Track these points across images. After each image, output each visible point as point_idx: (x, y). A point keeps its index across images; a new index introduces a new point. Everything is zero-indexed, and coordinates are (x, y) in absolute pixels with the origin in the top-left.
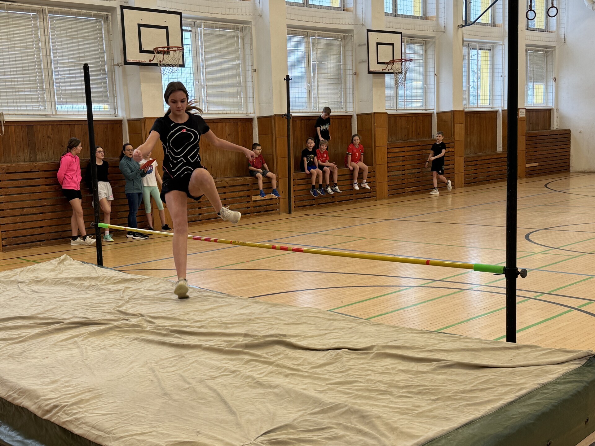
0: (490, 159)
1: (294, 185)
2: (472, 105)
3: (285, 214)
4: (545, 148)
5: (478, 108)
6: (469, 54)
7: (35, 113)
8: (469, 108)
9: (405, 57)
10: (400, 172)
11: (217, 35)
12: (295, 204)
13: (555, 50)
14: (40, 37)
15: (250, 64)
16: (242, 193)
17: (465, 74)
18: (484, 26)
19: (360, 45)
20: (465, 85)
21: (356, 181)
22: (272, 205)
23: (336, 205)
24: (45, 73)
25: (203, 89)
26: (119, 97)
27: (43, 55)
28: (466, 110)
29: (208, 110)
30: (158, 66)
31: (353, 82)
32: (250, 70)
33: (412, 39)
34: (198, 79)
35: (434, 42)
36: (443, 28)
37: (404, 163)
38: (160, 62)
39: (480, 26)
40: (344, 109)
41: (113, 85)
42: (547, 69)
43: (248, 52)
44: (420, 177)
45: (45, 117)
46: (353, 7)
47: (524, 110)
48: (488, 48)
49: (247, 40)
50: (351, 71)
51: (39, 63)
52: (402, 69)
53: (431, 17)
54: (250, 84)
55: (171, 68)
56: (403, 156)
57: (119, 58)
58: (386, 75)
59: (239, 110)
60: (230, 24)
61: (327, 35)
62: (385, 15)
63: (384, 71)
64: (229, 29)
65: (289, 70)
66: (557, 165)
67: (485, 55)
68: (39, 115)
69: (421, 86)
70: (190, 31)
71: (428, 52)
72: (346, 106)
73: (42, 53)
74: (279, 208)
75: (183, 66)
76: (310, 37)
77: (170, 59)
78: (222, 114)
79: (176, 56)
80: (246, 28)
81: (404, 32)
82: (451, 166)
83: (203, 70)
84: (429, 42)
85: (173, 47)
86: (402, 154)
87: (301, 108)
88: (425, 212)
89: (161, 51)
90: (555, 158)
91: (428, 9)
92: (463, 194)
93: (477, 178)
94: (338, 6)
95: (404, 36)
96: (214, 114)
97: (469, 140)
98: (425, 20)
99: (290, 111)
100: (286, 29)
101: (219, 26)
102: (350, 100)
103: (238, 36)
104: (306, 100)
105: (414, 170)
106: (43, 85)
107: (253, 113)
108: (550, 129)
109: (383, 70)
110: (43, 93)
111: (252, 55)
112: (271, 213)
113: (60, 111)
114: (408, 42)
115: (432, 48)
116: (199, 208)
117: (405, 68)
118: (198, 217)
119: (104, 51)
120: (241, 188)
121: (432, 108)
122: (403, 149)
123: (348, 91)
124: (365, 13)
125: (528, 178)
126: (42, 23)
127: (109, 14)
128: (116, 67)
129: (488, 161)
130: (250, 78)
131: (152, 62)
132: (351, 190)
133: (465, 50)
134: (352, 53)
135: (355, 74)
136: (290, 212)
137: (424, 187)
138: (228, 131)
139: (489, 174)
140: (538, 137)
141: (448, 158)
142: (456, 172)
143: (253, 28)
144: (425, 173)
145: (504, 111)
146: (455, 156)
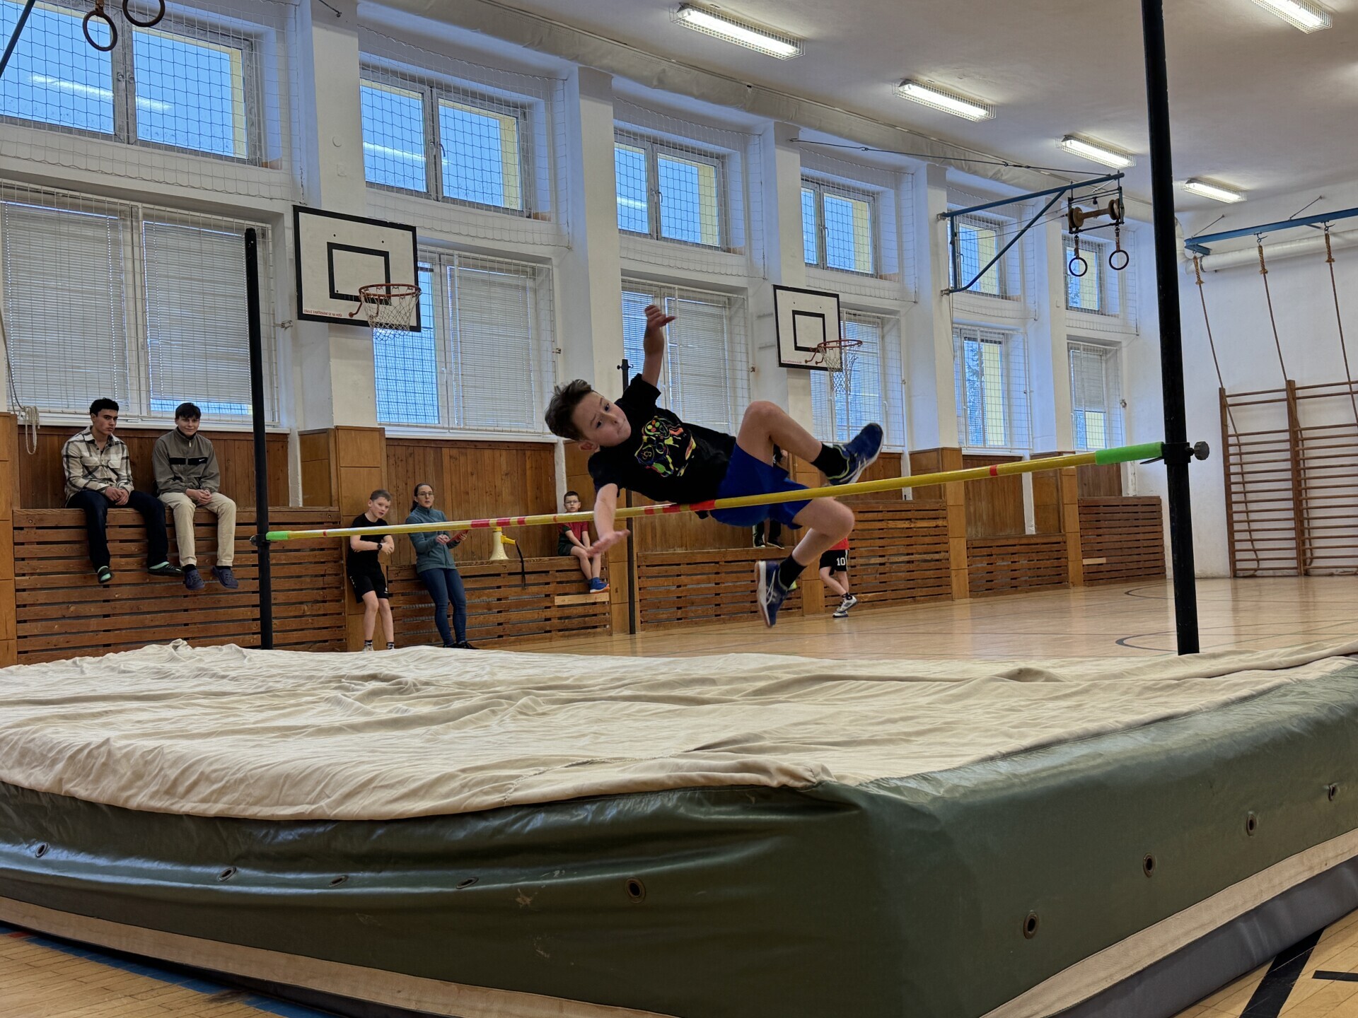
0: (1015, 545)
1: (639, 578)
2: (974, 442)
3: (622, 636)
4: (1116, 529)
5: (985, 448)
6: (962, 348)
8: (969, 449)
12: (642, 617)
13: (1121, 348)
14: (122, 264)
15: (549, 340)
16: (534, 589)
17: (957, 383)
18: (986, 298)
19: (759, 317)
20: (958, 406)
22: (595, 615)
23: (726, 621)
24: (129, 331)
25: (454, 381)
27: (127, 297)
28: (964, 451)
29: (464, 423)
30: (367, 326)
31: (749, 385)
32: (550, 349)
33: (857, 313)
34: (447, 361)
35: (898, 321)
36: (913, 294)
38: (372, 318)
39: (977, 296)
41: (271, 363)
42: (1107, 384)
44: (885, 573)
46: (745, 248)
48: (997, 340)
49: (543, 294)
50: (744, 365)
51: (120, 314)
52: (841, 362)
53: (890, 274)
54: (549, 377)
55: (393, 331)
58: (812, 371)
59: (527, 426)
60: (509, 260)
61: (697, 295)
63: (808, 364)
64: (509, 270)
67: (991, 353)
69: (877, 402)
70: (432, 270)
71: (888, 339)
74: (610, 622)
75: (417, 329)
78: (494, 431)
80: (541, 270)
81: (842, 296)
82: (943, 554)
83: (456, 344)
84: (889, 320)
85: (399, 286)
91: (883, 261)
92: (969, 611)
93: (992, 581)
94: (717, 244)
95: (843, 306)
96: (478, 431)
97: (972, 509)
98: (879, 280)
100: (620, 277)
101: (488, 264)
103: (525, 287)
105: (874, 558)
106: (124, 358)
108: (1122, 496)
109: (806, 362)
110: (123, 373)
111: (552, 322)
112: (594, 633)
113: (156, 411)
114: (850, 320)
115: (894, 333)
117: (847, 360)
121: (901, 443)
123: (740, 401)
125: (1088, 586)
126: (129, 236)
127: (269, 226)
128: (279, 329)
129: (1011, 549)
130: (550, 364)
131: (355, 318)
133: (957, 339)
134: (746, 331)
135: (753, 370)
136: (632, 631)
137: (894, 595)
138: (504, 467)
139: (1016, 574)
140: (1102, 509)
141: (936, 539)
142: (953, 566)
143: (556, 272)
144: (894, 566)
145: (1034, 457)
146: (950, 535)
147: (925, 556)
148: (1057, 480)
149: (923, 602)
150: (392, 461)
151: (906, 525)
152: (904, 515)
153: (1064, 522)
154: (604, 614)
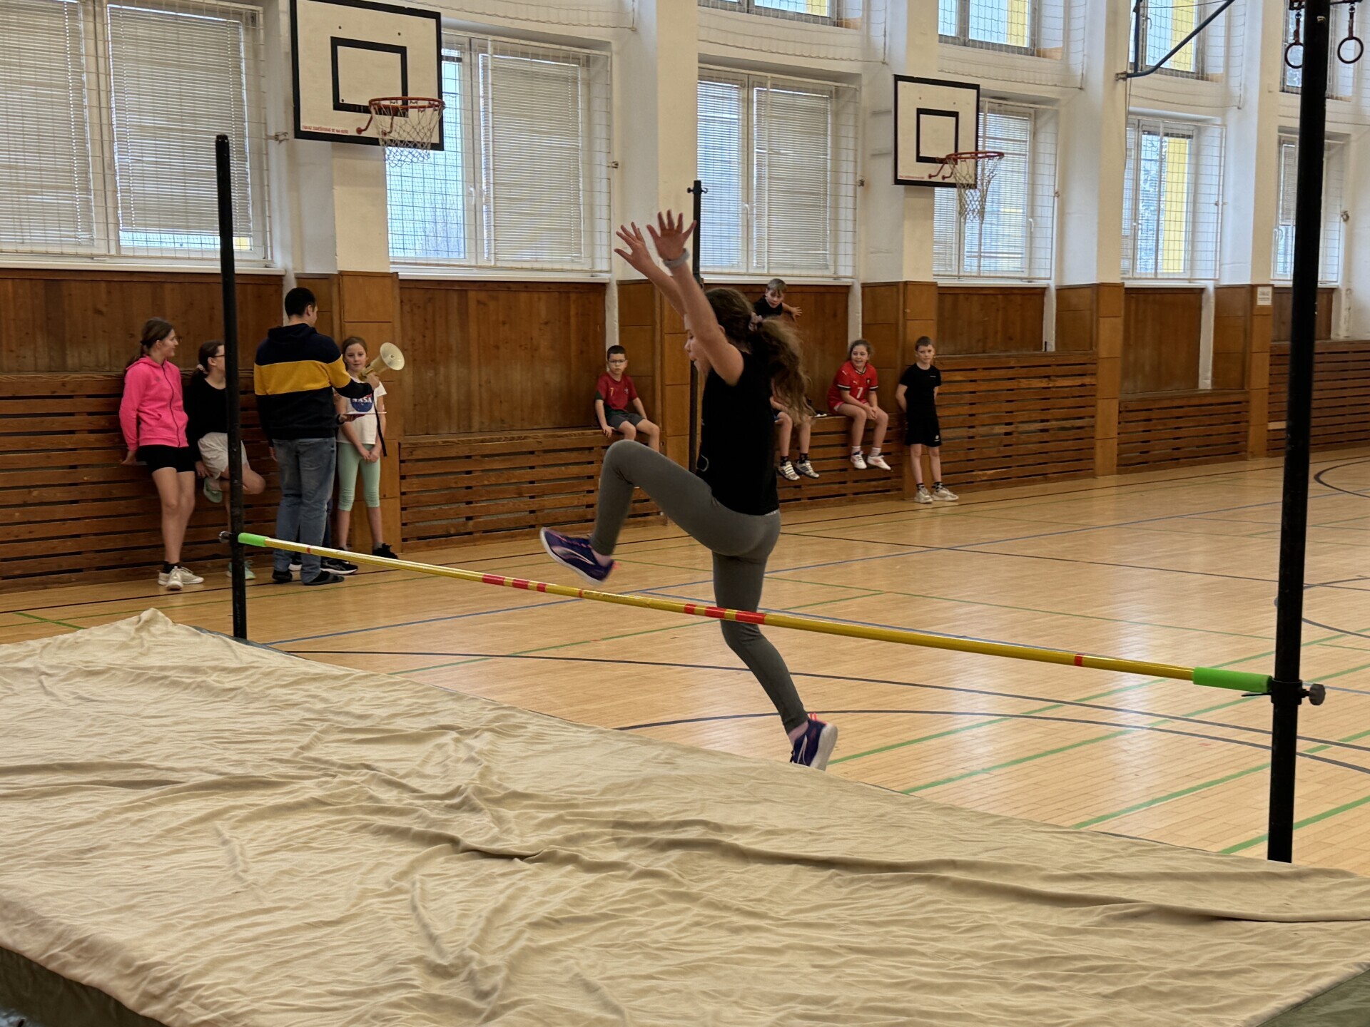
0: (1183, 407)
2: (1143, 271)
5: (1156, 279)
6: (1138, 145)
7: (67, 250)
8: (1135, 279)
9: (984, 147)
10: (963, 432)
11: (524, 73)
13: (1348, 143)
14: (84, 61)
15: (604, 149)
16: (575, 470)
17: (1128, 194)
18: (1180, 78)
19: (876, 114)
20: (1126, 224)
21: (858, 448)
23: (805, 507)
24: (93, 151)
25: (484, 207)
26: (276, 216)
27: (90, 107)
28: (1129, 284)
29: (496, 260)
30: (378, 144)
31: (855, 204)
32: (604, 163)
33: (1004, 103)
34: (475, 181)
35: (1057, 112)
36: (1079, 78)
37: (974, 410)
38: (385, 134)
39: (1169, 77)
40: (832, 269)
41: (262, 186)
43: (599, 118)
44: (1011, 445)
45: (90, 260)
46: (862, 19)
47: (1269, 290)
48: (1186, 133)
49: (597, 89)
50: (851, 177)
51: (81, 126)
52: (976, 175)
53: (1051, 50)
54: (601, 199)
55: (411, 150)
56: (971, 392)
57: (279, 121)
58: (937, 189)
59: (573, 261)
60: (558, 47)
61: (796, 85)
62: (940, 41)
63: (933, 179)
64: (556, 58)
65: (701, 168)
66: (1345, 428)
67: (1177, 149)
68: (77, 256)
69: (1020, 220)
70: (459, 60)
71: (1041, 137)
72: (835, 262)
73: (89, 101)
75: (439, 146)
76: (753, 87)
77: (408, 128)
78: (532, 269)
79: (424, 123)
80: (596, 58)
81: (984, 85)
82: (1087, 420)
83: (487, 159)
84: (1045, 111)
85: (418, 99)
86: (971, 387)
87: (726, 263)
88: (1026, 533)
89: (387, 107)
90: (1341, 411)
91: (1043, 30)
92: (1113, 491)
93: (1147, 452)
94: (826, 15)
95: (985, 96)
96: (511, 269)
97: (1132, 358)
98: (1036, 58)
99: (702, 269)
100: (697, 65)
101: (530, 50)
102: (846, 248)
103: (577, 78)
104: (737, 243)
105: (997, 427)
106: (88, 180)
107: (607, 272)
108: (1329, 338)
109: (930, 176)
110: (88, 201)
111: (609, 126)
113: (128, 248)
114: (992, 111)
115: (1050, 128)
116: (469, 503)
117: (983, 174)
118: (465, 524)
119: (242, 101)
120: (573, 456)
121: (1046, 276)
122: (973, 375)
123: (842, 225)
124: (890, 35)
125: (1272, 457)
126: (91, 25)
127: (260, 9)
128: (273, 143)
129: (1176, 412)
130: (604, 182)
131: (364, 134)
132: (841, 470)
133: (1131, 134)
134: (856, 133)
135: (862, 183)
137: (1020, 472)
138: (543, 314)
139: (1178, 443)
141: (1081, 401)
142: (1099, 435)
143: (615, 58)
144: (1023, 437)
145: (1219, 290)
146: (1099, 395)
147: (1065, 422)
148: (1246, 321)
149: (1057, 480)
150: (407, 308)
151: (1043, 383)
152: (1042, 371)
153: (1249, 376)
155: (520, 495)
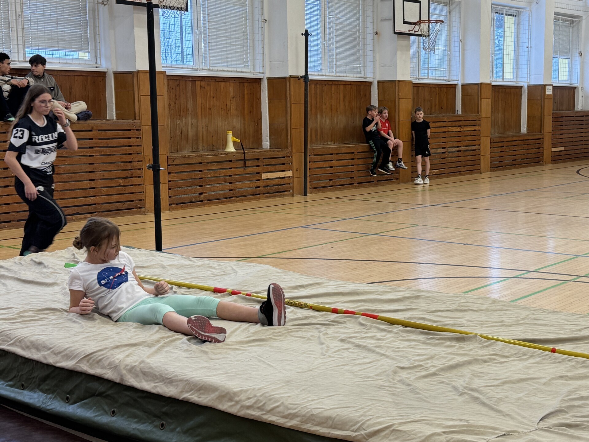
0: (516, 141)
1: (310, 162)
2: (498, 77)
3: (299, 197)
4: (571, 130)
5: (503, 81)
6: (494, 19)
8: (495, 81)
12: (311, 185)
13: (581, 21)
15: (259, 13)
16: (251, 170)
22: (284, 184)
23: (356, 188)
24: (11, 8)
26: (103, 42)
29: (209, 66)
30: (158, 7)
31: (374, 43)
32: (260, 20)
34: (197, 27)
35: (460, 3)
38: (161, 2)
40: (363, 73)
42: (572, 42)
44: (445, 158)
47: (551, 87)
48: (514, 14)
50: (372, 30)
52: (429, 31)
54: (258, 37)
58: (412, 37)
59: (245, 68)
63: (410, 32)
67: (509, 22)
69: (444, 53)
71: (453, 14)
72: (365, 70)
74: (292, 188)
75: (187, 9)
78: (227, 71)
82: (477, 146)
83: (205, 16)
84: (454, 2)
87: (316, 70)
90: (580, 143)
92: (489, 180)
93: (502, 162)
96: (217, 71)
97: (493, 119)
102: (370, 64)
105: (439, 149)
107: (262, 73)
108: (574, 110)
110: (8, 33)
111: (262, 2)
112: (283, 195)
115: (457, 10)
121: (457, 79)
123: (368, 53)
125: (553, 164)
128: (101, 6)
129: (514, 143)
130: (260, 29)
134: (373, 9)
135: (377, 33)
136: (305, 194)
137: (449, 170)
138: (232, 93)
139: (515, 157)
140: (564, 119)
141: (474, 138)
142: (482, 154)
144: (450, 154)
145: (529, 87)
146: (482, 135)
147: (467, 147)
148: (542, 101)
149: (464, 175)
151: (458, 129)
152: (458, 124)
153: (543, 127)
154: (289, 184)
155: (225, 182)
